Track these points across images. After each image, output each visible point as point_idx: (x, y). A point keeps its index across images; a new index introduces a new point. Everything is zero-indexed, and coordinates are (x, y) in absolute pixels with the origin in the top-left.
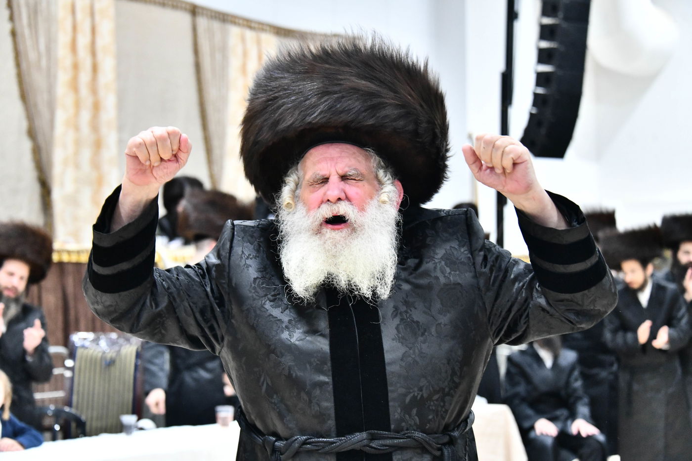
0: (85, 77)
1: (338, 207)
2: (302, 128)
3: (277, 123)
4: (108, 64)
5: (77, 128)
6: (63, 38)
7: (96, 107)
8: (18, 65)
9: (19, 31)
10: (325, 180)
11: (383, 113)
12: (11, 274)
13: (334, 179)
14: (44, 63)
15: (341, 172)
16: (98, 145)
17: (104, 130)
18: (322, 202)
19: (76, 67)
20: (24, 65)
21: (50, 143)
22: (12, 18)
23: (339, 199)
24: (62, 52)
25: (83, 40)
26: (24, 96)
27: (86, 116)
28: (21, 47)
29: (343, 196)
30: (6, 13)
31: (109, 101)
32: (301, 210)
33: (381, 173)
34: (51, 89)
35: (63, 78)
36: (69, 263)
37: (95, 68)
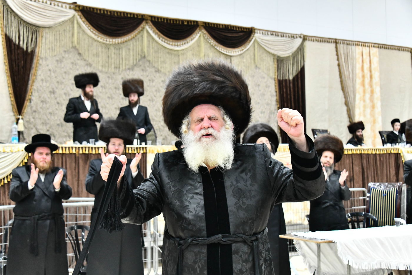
0: (367, 80)
1: (209, 131)
2: (192, 96)
3: (181, 95)
4: (376, 75)
5: (364, 101)
6: (358, 66)
7: (372, 92)
8: (341, 77)
9: (341, 64)
10: (202, 120)
11: (226, 90)
12: (326, 157)
13: (206, 119)
14: (351, 76)
15: (209, 116)
16: (373, 107)
17: (375, 101)
18: (201, 129)
19: (363, 76)
20: (343, 77)
21: (354, 107)
22: (338, 60)
23: (209, 127)
24: (358, 71)
25: (366, 66)
26: (343, 89)
27: (368, 96)
28: (342, 70)
29: (210, 126)
30: (336, 57)
31: (377, 90)
32: (191, 133)
33: (225, 117)
34: (354, 87)
35: (358, 81)
36: (364, 154)
37: (371, 77)
